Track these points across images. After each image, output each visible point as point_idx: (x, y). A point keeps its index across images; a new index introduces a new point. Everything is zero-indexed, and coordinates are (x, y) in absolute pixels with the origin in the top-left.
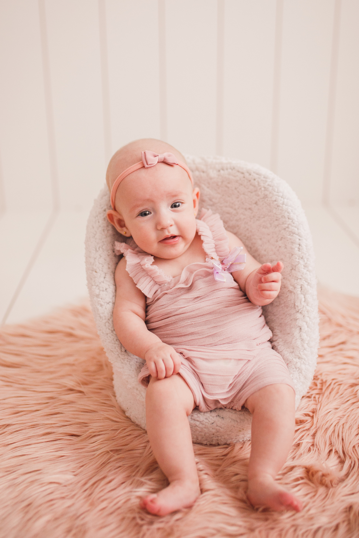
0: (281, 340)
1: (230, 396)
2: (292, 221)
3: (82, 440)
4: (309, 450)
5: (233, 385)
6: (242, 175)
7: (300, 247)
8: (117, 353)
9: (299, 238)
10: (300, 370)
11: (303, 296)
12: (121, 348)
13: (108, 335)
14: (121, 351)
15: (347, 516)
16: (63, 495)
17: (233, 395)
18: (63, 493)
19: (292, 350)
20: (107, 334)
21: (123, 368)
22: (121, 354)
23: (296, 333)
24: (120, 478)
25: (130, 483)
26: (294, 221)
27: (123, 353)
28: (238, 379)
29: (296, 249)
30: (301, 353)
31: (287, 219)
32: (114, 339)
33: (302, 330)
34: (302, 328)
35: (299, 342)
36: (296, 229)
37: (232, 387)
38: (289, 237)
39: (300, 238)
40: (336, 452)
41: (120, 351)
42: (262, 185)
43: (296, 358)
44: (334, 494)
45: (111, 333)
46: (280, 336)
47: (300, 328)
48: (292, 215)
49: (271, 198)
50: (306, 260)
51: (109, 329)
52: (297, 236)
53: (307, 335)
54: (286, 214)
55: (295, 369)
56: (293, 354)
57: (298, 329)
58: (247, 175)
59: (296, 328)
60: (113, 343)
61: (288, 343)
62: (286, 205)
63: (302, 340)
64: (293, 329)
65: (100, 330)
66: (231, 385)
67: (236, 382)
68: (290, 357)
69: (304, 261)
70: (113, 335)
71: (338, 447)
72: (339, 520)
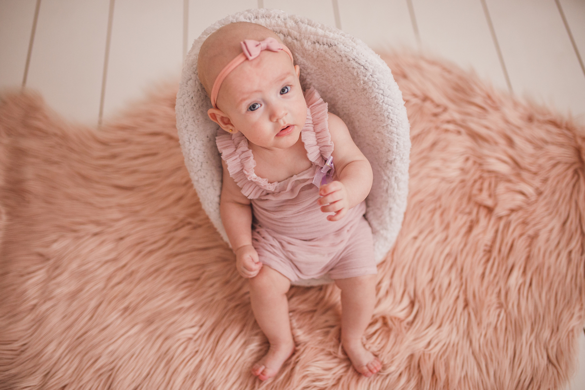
2: (391, 122)
4: (387, 293)
6: (339, 59)
7: (398, 146)
9: (397, 137)
11: (396, 185)
15: (408, 363)
16: (195, 350)
19: (380, 223)
23: (386, 212)
26: (393, 122)
29: (395, 147)
31: (386, 119)
33: (391, 210)
36: (395, 130)
38: (387, 135)
39: (399, 137)
42: (361, 77)
46: (372, 210)
48: (391, 116)
49: (371, 93)
50: (401, 155)
52: (396, 136)
53: (395, 215)
54: (386, 114)
56: (381, 226)
57: (388, 208)
58: (345, 60)
62: (386, 104)
64: (384, 208)
68: (377, 227)
69: (400, 156)
71: (411, 288)
72: (402, 368)
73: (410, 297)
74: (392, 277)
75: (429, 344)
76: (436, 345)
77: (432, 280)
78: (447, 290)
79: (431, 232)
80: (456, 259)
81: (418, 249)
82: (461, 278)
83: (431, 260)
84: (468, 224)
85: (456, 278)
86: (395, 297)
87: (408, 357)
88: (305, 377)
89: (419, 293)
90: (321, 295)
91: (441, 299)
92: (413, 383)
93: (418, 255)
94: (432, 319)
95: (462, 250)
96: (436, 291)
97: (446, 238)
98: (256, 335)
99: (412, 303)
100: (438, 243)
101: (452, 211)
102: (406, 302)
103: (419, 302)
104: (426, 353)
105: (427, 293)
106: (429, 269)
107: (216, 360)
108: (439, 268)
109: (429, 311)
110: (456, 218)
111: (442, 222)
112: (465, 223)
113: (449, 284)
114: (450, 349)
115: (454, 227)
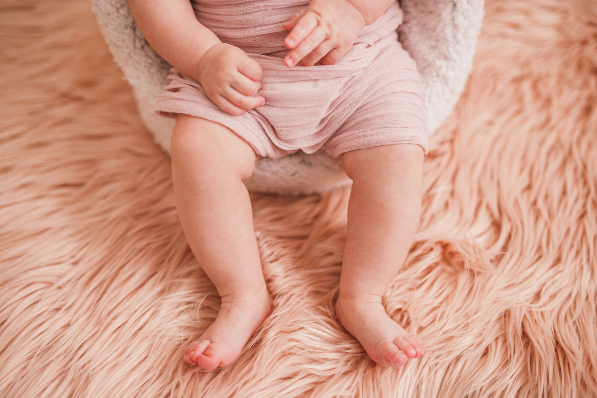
0: (414, 22)
1: (320, 141)
3: (85, 194)
4: (447, 205)
5: (326, 122)
8: (127, 51)
10: (445, 80)
12: (134, 42)
13: (112, 16)
14: (135, 47)
15: (501, 328)
16: (57, 305)
17: (325, 139)
18: (55, 302)
19: (434, 44)
20: (109, 14)
21: (138, 78)
22: (135, 53)
23: (446, 12)
24: (143, 271)
25: (161, 276)
27: (137, 51)
28: (335, 113)
30: (451, 50)
32: (120, 24)
33: (457, 9)
34: (459, 5)
35: (449, 31)
37: (325, 126)
40: (488, 207)
41: (131, 47)
43: (439, 58)
44: (483, 289)
45: (116, 14)
46: (414, 14)
47: (453, 3)
51: (112, 5)
53: (464, 18)
55: (436, 79)
56: (436, 51)
57: (451, 5)
59: (447, 4)
60: (119, 33)
61: (428, 30)
63: (455, 26)
64: (441, 6)
65: (97, 5)
66: (323, 120)
67: (332, 117)
68: (431, 56)
70: (118, 17)
71: (491, 198)
72: (489, 340)
73: (492, 215)
74: (454, 179)
75: (538, 296)
76: (553, 297)
77: (529, 187)
78: (560, 201)
79: (519, 112)
80: (570, 153)
81: (496, 140)
82: (585, 183)
83: (524, 157)
84: (583, 103)
85: (576, 181)
86: (461, 213)
87: (499, 319)
88: (285, 355)
89: (509, 205)
90: (318, 209)
91: (551, 215)
92: (515, 367)
93: (498, 147)
94: (540, 248)
95: (579, 142)
96: (541, 204)
97: (548, 120)
98: (188, 275)
99: (497, 226)
100: (532, 130)
101: (552, 82)
102: (484, 222)
103: (510, 219)
104: (534, 310)
105: (525, 206)
106: (522, 170)
107: (99, 323)
108: (539, 166)
109: (531, 234)
110: (560, 93)
111: (537, 96)
112: (578, 99)
113: (564, 192)
114: (581, 304)
115: (558, 103)
